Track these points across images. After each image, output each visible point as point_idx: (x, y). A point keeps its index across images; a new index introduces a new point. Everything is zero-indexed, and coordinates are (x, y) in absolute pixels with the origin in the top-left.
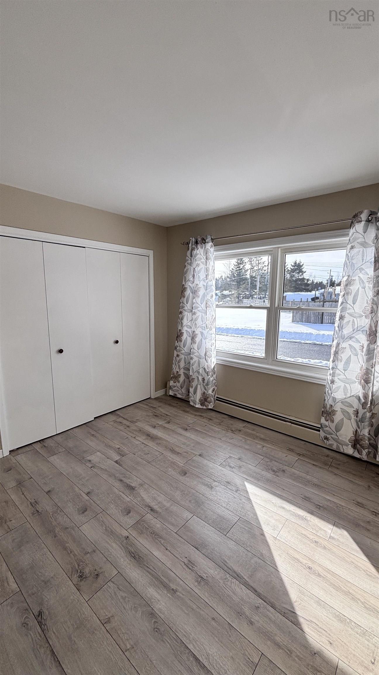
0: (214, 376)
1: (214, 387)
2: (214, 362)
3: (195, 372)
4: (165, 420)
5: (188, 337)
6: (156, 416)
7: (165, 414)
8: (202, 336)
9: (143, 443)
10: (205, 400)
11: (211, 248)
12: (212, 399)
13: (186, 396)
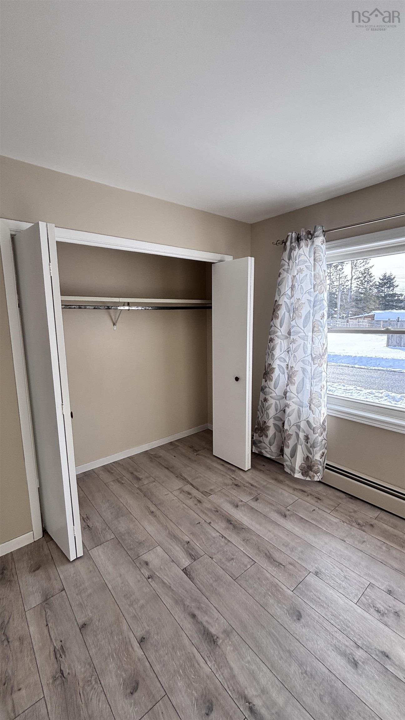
0: (324, 434)
1: (323, 451)
2: (324, 414)
3: (293, 425)
4: (250, 494)
5: (281, 375)
6: (236, 485)
7: (249, 483)
8: (304, 374)
9: (223, 537)
10: (308, 467)
11: (322, 244)
12: (320, 467)
13: (277, 456)
